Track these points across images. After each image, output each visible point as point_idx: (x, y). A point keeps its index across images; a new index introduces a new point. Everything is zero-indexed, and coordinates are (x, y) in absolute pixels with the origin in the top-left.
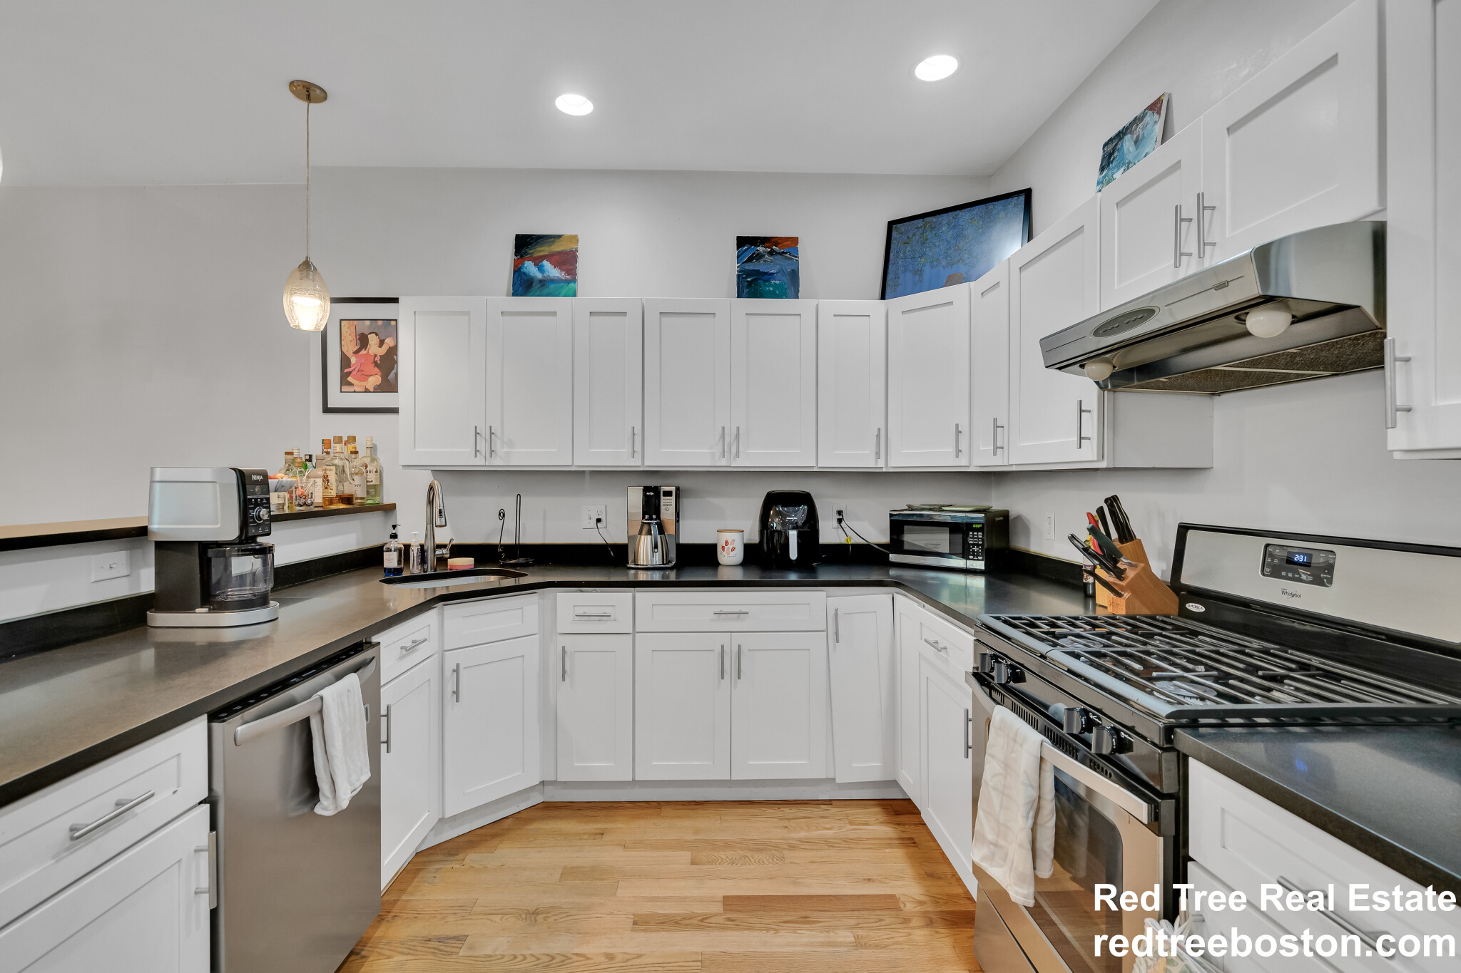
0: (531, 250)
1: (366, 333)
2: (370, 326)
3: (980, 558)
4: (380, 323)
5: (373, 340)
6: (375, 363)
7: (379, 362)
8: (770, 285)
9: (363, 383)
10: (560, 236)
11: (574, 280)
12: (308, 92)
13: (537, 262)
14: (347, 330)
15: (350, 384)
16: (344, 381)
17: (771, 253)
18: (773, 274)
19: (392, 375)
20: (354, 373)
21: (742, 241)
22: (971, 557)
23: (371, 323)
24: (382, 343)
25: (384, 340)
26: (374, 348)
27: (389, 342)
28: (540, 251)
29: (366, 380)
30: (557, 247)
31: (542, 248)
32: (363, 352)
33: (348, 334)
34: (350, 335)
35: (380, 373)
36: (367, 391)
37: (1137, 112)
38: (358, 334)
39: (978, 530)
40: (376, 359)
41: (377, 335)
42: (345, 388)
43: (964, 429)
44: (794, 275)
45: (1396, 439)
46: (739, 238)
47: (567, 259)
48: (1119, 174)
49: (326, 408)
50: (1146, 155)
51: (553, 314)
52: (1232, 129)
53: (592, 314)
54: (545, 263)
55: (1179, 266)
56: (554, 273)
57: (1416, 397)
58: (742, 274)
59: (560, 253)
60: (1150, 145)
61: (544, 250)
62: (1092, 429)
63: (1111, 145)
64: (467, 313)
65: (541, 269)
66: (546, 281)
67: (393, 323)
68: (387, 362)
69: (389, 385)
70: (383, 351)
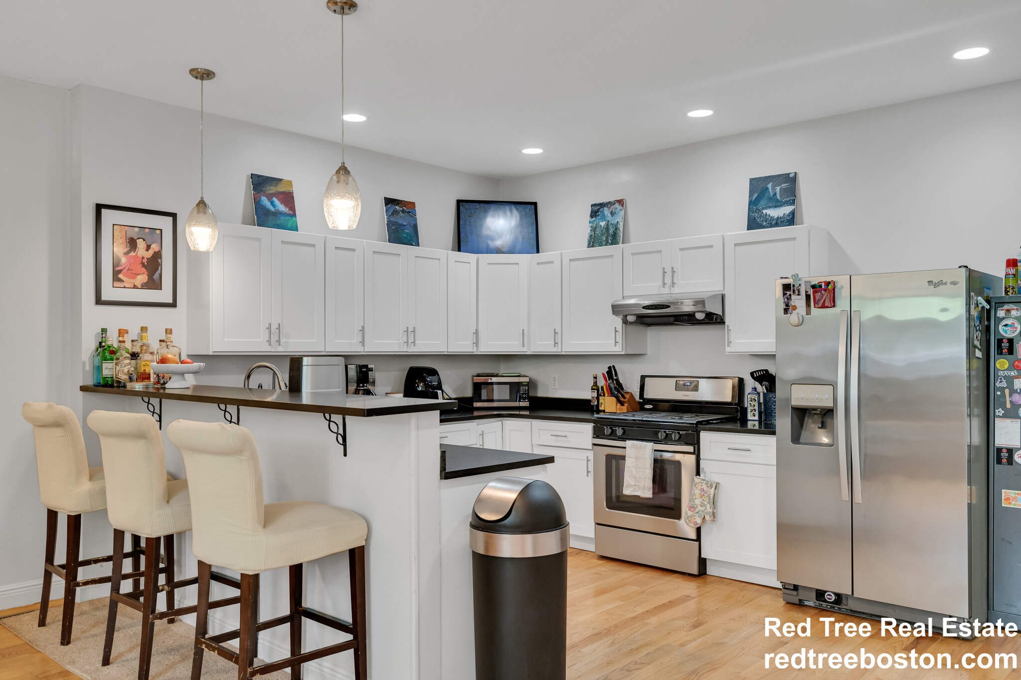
0: (263, 187)
1: (135, 238)
2: (139, 232)
3: (527, 400)
4: (147, 230)
5: (141, 244)
6: (143, 264)
7: (146, 263)
8: (404, 233)
9: (132, 281)
10: (280, 180)
11: (294, 215)
13: (270, 197)
14: (118, 233)
15: (121, 280)
16: (116, 278)
17: (403, 211)
18: (405, 225)
19: (156, 276)
20: (125, 271)
21: (389, 201)
22: (522, 400)
23: (140, 230)
24: (148, 248)
25: (150, 246)
26: (141, 250)
27: (155, 247)
28: (270, 190)
29: (134, 278)
30: (281, 188)
31: (271, 188)
32: (132, 254)
33: (119, 237)
34: (121, 238)
35: (146, 273)
36: (135, 287)
37: (612, 199)
38: (127, 238)
39: (524, 385)
40: (144, 261)
41: (144, 240)
42: (117, 284)
43: (526, 332)
44: (415, 228)
45: (728, 349)
46: (386, 199)
47: (288, 198)
48: (603, 224)
49: (99, 301)
50: (618, 222)
51: (313, 246)
52: (681, 249)
53: (336, 248)
54: (275, 199)
55: (664, 287)
56: (282, 208)
57: (732, 339)
58: (390, 224)
59: (283, 193)
60: (619, 218)
61: (272, 189)
62: (619, 339)
63: (596, 208)
64: (259, 240)
65: (272, 203)
66: (277, 214)
67: (158, 232)
68: (153, 264)
69: (154, 284)
70: (149, 254)
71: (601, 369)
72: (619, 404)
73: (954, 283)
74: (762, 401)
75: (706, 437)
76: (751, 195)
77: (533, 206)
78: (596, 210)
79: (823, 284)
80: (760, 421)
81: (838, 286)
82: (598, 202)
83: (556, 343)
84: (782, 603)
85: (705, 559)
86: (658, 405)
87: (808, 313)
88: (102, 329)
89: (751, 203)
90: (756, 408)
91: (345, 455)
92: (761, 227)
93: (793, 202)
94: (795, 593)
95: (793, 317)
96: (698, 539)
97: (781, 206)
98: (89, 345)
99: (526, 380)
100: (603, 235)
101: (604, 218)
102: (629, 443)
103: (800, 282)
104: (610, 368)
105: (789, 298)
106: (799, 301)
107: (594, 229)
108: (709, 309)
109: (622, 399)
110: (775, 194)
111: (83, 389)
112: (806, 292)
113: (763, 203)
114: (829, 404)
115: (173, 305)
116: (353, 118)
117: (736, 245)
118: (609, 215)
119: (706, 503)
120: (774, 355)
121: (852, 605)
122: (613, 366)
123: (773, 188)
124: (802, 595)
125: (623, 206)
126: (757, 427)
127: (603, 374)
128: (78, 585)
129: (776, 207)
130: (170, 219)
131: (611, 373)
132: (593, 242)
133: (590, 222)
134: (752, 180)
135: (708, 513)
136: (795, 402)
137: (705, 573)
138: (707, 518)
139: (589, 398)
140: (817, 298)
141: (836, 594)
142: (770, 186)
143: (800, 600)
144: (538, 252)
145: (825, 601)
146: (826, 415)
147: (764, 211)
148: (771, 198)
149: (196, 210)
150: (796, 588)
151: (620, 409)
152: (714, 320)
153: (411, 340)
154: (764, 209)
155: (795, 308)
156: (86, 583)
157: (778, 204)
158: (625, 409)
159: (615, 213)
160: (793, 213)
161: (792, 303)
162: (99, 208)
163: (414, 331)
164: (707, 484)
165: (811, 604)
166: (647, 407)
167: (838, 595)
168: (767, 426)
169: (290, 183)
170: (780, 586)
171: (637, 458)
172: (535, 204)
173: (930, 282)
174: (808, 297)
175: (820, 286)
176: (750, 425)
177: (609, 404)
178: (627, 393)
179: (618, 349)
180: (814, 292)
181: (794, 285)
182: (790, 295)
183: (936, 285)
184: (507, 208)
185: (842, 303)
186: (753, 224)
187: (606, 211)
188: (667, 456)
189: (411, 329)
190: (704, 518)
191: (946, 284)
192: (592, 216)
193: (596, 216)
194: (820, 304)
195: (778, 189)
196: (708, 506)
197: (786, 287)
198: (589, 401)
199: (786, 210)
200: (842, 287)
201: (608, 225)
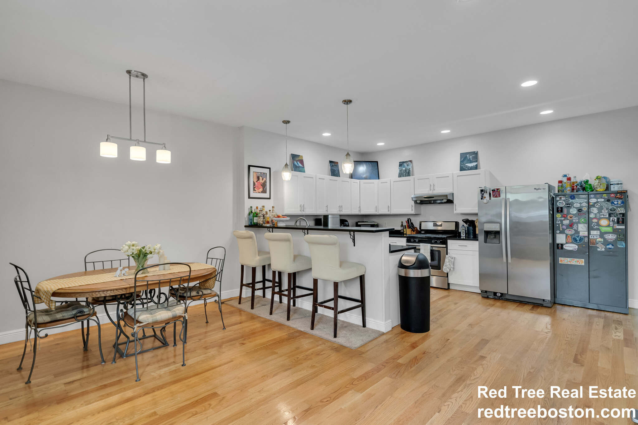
0: (295, 158)
1: (259, 176)
2: (260, 174)
5: (261, 178)
6: (261, 185)
8: (336, 173)
9: (258, 190)
10: (299, 156)
11: (304, 167)
12: (287, 122)
15: (255, 190)
17: (335, 165)
18: (336, 170)
19: (265, 189)
20: (256, 187)
21: (331, 162)
25: (263, 179)
26: (261, 181)
27: (265, 179)
30: (300, 158)
32: (258, 182)
35: (262, 188)
36: (259, 193)
37: (407, 160)
38: (257, 176)
39: (376, 225)
42: (254, 192)
43: (377, 207)
44: (339, 171)
45: (455, 212)
46: (330, 161)
47: (302, 162)
48: (404, 169)
49: (249, 197)
50: (410, 168)
51: (312, 178)
52: (437, 178)
53: (319, 178)
54: (298, 162)
55: (430, 191)
56: (300, 165)
57: (457, 208)
58: (331, 170)
59: (300, 160)
60: (410, 167)
61: (297, 159)
62: (413, 209)
63: (401, 163)
64: (297, 176)
65: (298, 164)
66: (299, 167)
67: (265, 174)
68: (264, 185)
69: (264, 191)
70: (263, 182)
71: (405, 220)
72: (412, 232)
73: (544, 189)
74: (466, 229)
75: (450, 242)
76: (461, 158)
77: (377, 163)
78: (401, 164)
79: (496, 190)
80: (466, 236)
81: (501, 190)
82: (402, 161)
83: (389, 211)
84: (481, 297)
85: (449, 283)
86: (428, 231)
87: (490, 199)
88: (251, 207)
89: (461, 162)
90: (464, 232)
91: (354, 246)
92: (465, 170)
93: (477, 161)
94: (486, 293)
95: (485, 201)
96: (447, 277)
97: (472, 162)
98: (247, 212)
99: (376, 223)
100: (404, 172)
101: (404, 167)
102: (421, 244)
103: (487, 189)
104: (408, 219)
105: (483, 194)
106: (487, 195)
107: (401, 171)
108: (449, 198)
109: (414, 230)
110: (470, 159)
111: (246, 226)
112: (489, 192)
113: (465, 162)
114: (499, 230)
115: (270, 198)
116: (327, 134)
117: (458, 176)
118: (406, 166)
119: (451, 264)
120: (477, 214)
121: (507, 297)
122: (410, 218)
123: (469, 156)
124: (488, 294)
125: (411, 162)
126: (465, 238)
127: (406, 221)
128: (256, 290)
129: (470, 163)
130: (269, 169)
131: (409, 221)
132: (400, 175)
133: (399, 168)
134: (461, 154)
135: (452, 268)
136: (485, 229)
137: (449, 289)
138: (451, 269)
139: (400, 229)
140: (494, 194)
141: (501, 293)
142: (468, 156)
143: (487, 296)
144: (379, 179)
145: (497, 296)
146: (497, 233)
147: (466, 164)
148: (468, 160)
149: (285, 167)
150: (486, 292)
151: (413, 233)
152: (450, 202)
153: (341, 210)
154: (466, 163)
155: (485, 197)
156: (258, 289)
157: (471, 162)
158: (415, 233)
159: (408, 165)
160: (477, 165)
161: (484, 196)
162: (249, 166)
163: (342, 207)
164: (451, 257)
165: (491, 297)
166: (422, 232)
167: (502, 294)
168: (468, 238)
169: (302, 156)
170: (480, 292)
171: (424, 249)
172: (377, 162)
173: (535, 189)
174: (490, 194)
175: (495, 190)
176: (462, 238)
177: (408, 232)
178: (415, 227)
179: (413, 212)
180: (493, 192)
181: (485, 190)
182: (483, 193)
183: (537, 189)
184: (364, 163)
185: (503, 196)
186: (462, 169)
187: (405, 164)
188: (434, 248)
189: (341, 206)
190: (450, 269)
191: (541, 189)
192: (399, 166)
193: (401, 166)
194: (495, 196)
195: (471, 157)
196: (452, 265)
197: (482, 191)
198: (400, 230)
199: (474, 164)
200: (503, 190)
201: (406, 169)
